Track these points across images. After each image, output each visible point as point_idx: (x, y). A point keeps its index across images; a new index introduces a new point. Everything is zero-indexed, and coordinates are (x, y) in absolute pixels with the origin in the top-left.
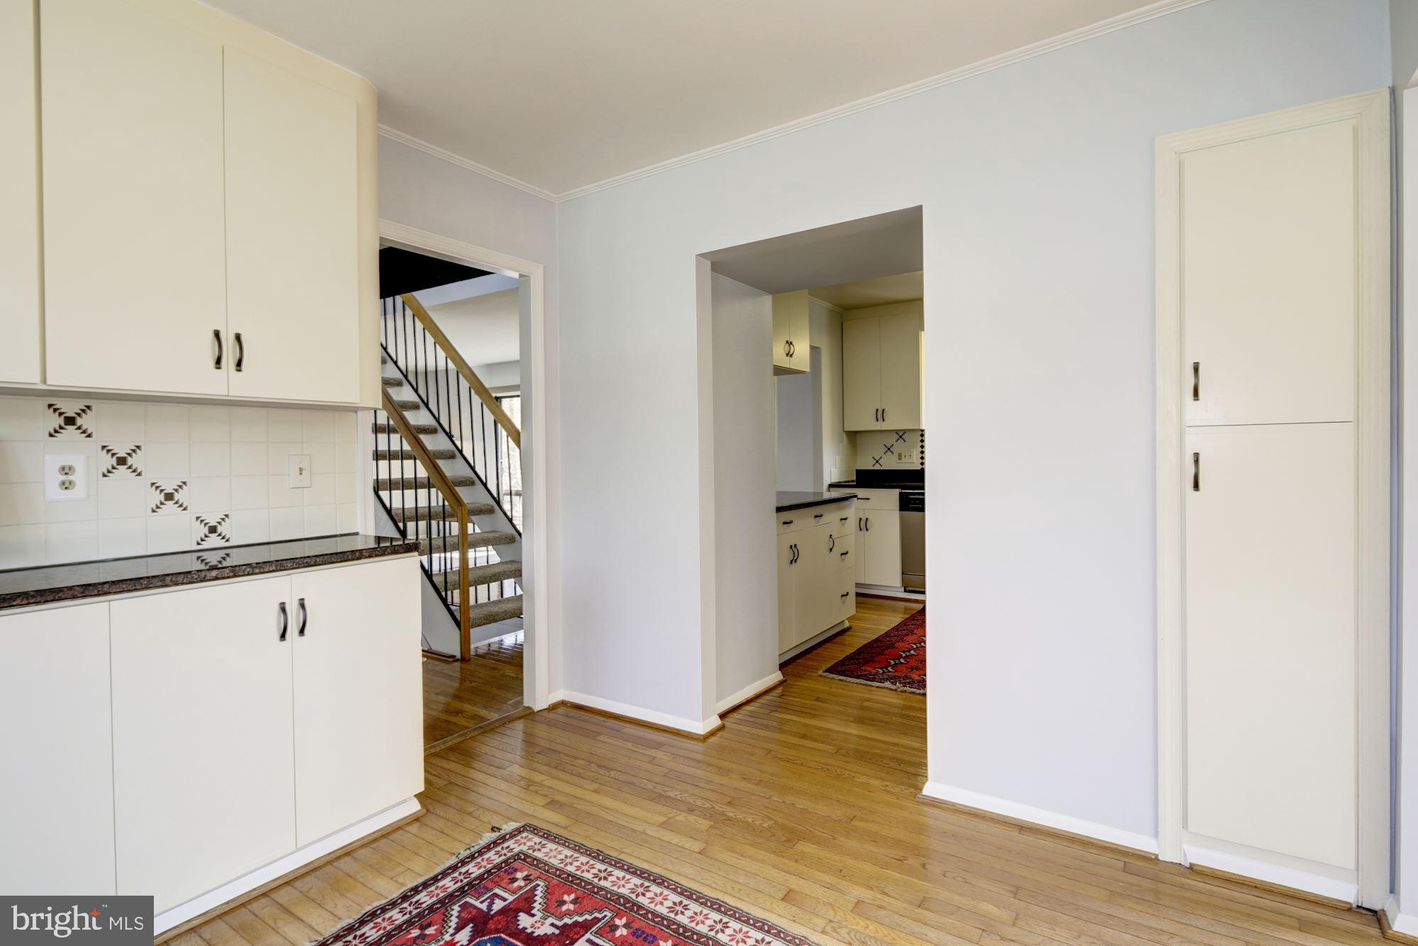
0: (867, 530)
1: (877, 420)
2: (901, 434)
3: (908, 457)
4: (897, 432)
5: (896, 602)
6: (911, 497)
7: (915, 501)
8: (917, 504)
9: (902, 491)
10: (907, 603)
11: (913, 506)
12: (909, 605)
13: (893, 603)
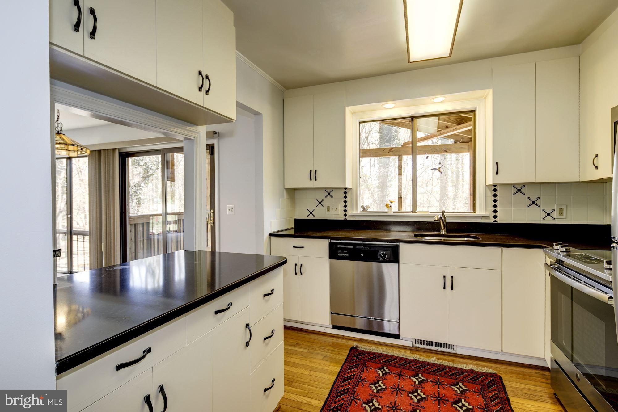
0: (301, 274)
1: (311, 180)
2: (329, 192)
3: (334, 209)
4: (326, 189)
5: (324, 337)
6: (339, 246)
7: (342, 251)
8: (344, 253)
9: (332, 241)
10: (334, 339)
11: (341, 255)
12: (337, 340)
13: (321, 338)
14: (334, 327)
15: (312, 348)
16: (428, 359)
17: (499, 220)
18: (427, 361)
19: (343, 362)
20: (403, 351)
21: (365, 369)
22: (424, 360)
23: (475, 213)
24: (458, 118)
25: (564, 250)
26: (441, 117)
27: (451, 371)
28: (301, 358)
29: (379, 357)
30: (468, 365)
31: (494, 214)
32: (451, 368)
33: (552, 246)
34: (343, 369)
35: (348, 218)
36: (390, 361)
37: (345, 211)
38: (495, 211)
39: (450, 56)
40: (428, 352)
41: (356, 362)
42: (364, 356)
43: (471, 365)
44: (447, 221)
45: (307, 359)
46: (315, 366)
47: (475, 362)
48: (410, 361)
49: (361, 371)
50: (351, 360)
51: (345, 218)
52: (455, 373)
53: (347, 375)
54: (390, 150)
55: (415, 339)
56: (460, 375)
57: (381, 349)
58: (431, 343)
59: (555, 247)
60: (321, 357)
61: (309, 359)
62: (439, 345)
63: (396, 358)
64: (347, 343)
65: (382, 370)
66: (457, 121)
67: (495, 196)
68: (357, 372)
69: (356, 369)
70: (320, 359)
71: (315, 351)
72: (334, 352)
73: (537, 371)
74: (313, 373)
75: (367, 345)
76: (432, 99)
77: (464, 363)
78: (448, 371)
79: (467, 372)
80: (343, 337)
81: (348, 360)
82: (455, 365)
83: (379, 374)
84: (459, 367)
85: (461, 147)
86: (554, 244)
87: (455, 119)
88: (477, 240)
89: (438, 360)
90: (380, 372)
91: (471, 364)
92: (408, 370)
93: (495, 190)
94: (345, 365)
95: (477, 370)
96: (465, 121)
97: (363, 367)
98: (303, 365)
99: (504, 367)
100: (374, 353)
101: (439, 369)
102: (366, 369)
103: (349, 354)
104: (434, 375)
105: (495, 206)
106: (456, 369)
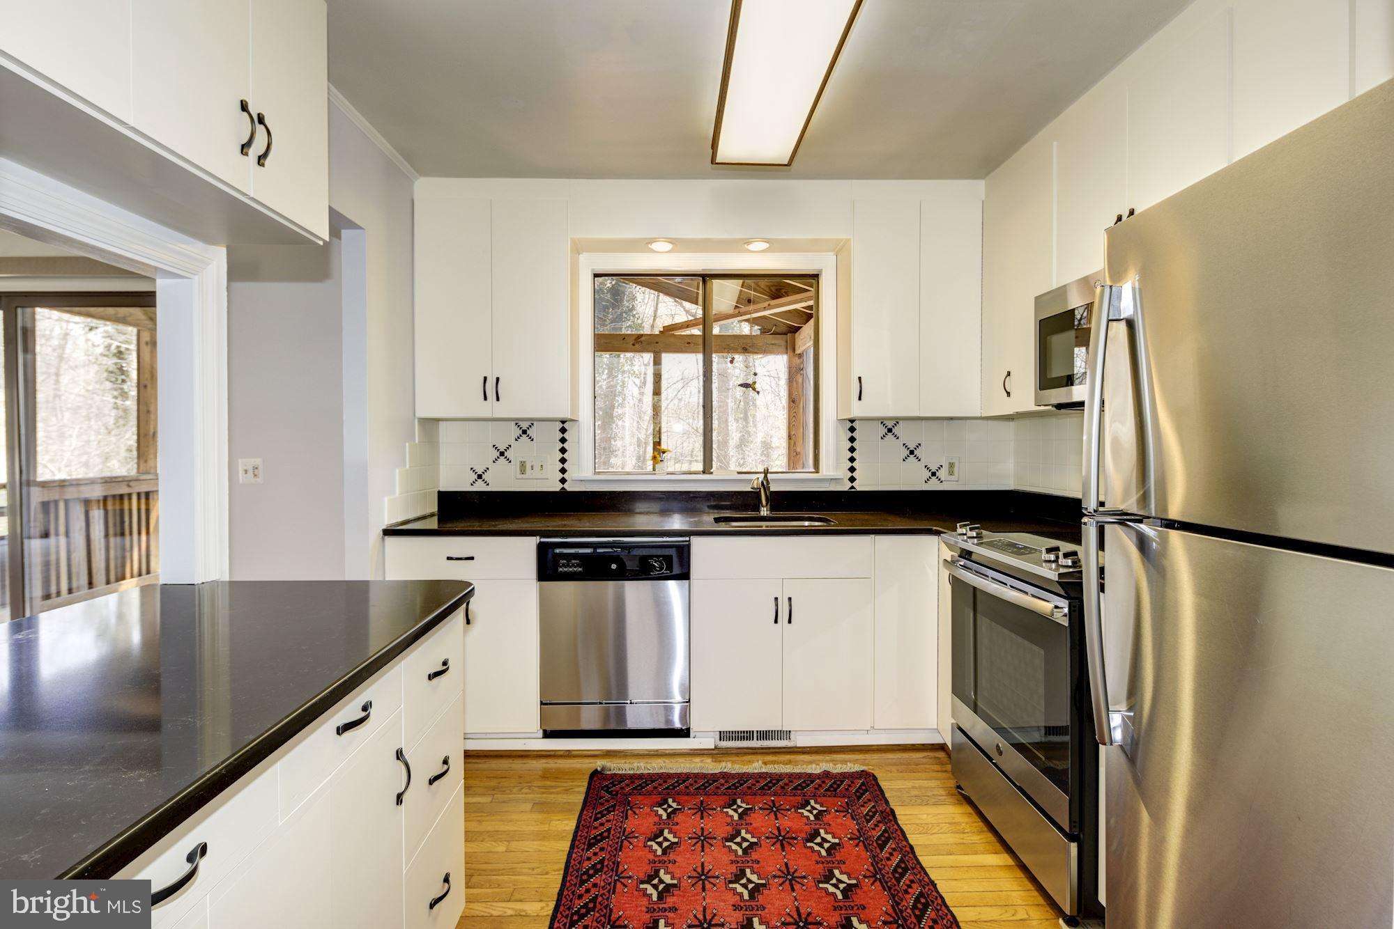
0: (468, 622)
1: (486, 398)
2: (524, 428)
3: (537, 468)
4: (517, 422)
5: (525, 761)
6: (558, 551)
7: (569, 561)
8: (573, 566)
9: (543, 540)
10: (550, 760)
11: (566, 569)
12: (556, 763)
13: (517, 765)
14: (548, 734)
15: (501, 789)
16: (747, 767)
17: (860, 486)
18: (747, 771)
19: (579, 808)
20: (697, 760)
21: (630, 812)
22: (740, 771)
23: (817, 472)
24: (772, 286)
25: (974, 534)
26: (748, 281)
27: (791, 782)
28: (479, 818)
29: (653, 782)
30: (818, 765)
31: (850, 474)
32: (791, 776)
33: (955, 530)
34: (583, 822)
35: (569, 487)
36: (676, 784)
37: (563, 471)
38: (852, 469)
39: (789, 165)
40: (746, 754)
41: (607, 801)
42: (623, 784)
43: (824, 764)
44: (772, 489)
45: (494, 818)
46: (516, 829)
47: (828, 757)
48: (713, 778)
49: (622, 817)
50: (596, 800)
51: (563, 488)
52: (800, 785)
53: (594, 831)
54: (635, 340)
55: (720, 732)
56: (808, 785)
57: (655, 765)
58: (748, 735)
59: (960, 531)
60: (528, 806)
61: (499, 817)
62: (764, 735)
63: (688, 777)
64: (579, 766)
65: (665, 806)
66: (771, 291)
67: (852, 440)
68: (615, 822)
69: (610, 816)
70: (526, 812)
71: (510, 796)
72: (554, 790)
73: (925, 754)
74: (514, 845)
75: (623, 761)
76: (745, 243)
77: (811, 762)
78: (787, 782)
79: (819, 778)
80: (569, 754)
81: (589, 801)
82: (798, 770)
83: (661, 816)
84: (803, 771)
85: (773, 342)
86: (958, 525)
87: (767, 286)
88: (825, 524)
89: (766, 765)
90: (661, 811)
91: (822, 761)
92: (715, 796)
93: (852, 429)
94: (585, 812)
95: (835, 772)
96: (785, 292)
97: (624, 808)
98: (488, 832)
99: (876, 757)
100: (641, 776)
101: (770, 782)
102: (632, 811)
103: (589, 788)
104: (764, 795)
105: (852, 460)
106: (799, 775)
